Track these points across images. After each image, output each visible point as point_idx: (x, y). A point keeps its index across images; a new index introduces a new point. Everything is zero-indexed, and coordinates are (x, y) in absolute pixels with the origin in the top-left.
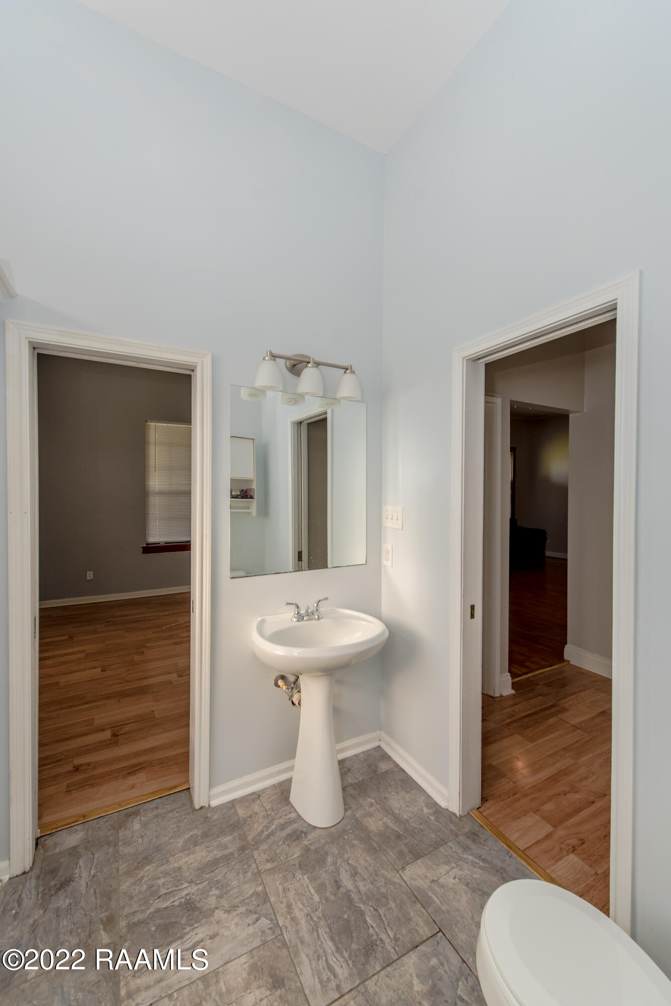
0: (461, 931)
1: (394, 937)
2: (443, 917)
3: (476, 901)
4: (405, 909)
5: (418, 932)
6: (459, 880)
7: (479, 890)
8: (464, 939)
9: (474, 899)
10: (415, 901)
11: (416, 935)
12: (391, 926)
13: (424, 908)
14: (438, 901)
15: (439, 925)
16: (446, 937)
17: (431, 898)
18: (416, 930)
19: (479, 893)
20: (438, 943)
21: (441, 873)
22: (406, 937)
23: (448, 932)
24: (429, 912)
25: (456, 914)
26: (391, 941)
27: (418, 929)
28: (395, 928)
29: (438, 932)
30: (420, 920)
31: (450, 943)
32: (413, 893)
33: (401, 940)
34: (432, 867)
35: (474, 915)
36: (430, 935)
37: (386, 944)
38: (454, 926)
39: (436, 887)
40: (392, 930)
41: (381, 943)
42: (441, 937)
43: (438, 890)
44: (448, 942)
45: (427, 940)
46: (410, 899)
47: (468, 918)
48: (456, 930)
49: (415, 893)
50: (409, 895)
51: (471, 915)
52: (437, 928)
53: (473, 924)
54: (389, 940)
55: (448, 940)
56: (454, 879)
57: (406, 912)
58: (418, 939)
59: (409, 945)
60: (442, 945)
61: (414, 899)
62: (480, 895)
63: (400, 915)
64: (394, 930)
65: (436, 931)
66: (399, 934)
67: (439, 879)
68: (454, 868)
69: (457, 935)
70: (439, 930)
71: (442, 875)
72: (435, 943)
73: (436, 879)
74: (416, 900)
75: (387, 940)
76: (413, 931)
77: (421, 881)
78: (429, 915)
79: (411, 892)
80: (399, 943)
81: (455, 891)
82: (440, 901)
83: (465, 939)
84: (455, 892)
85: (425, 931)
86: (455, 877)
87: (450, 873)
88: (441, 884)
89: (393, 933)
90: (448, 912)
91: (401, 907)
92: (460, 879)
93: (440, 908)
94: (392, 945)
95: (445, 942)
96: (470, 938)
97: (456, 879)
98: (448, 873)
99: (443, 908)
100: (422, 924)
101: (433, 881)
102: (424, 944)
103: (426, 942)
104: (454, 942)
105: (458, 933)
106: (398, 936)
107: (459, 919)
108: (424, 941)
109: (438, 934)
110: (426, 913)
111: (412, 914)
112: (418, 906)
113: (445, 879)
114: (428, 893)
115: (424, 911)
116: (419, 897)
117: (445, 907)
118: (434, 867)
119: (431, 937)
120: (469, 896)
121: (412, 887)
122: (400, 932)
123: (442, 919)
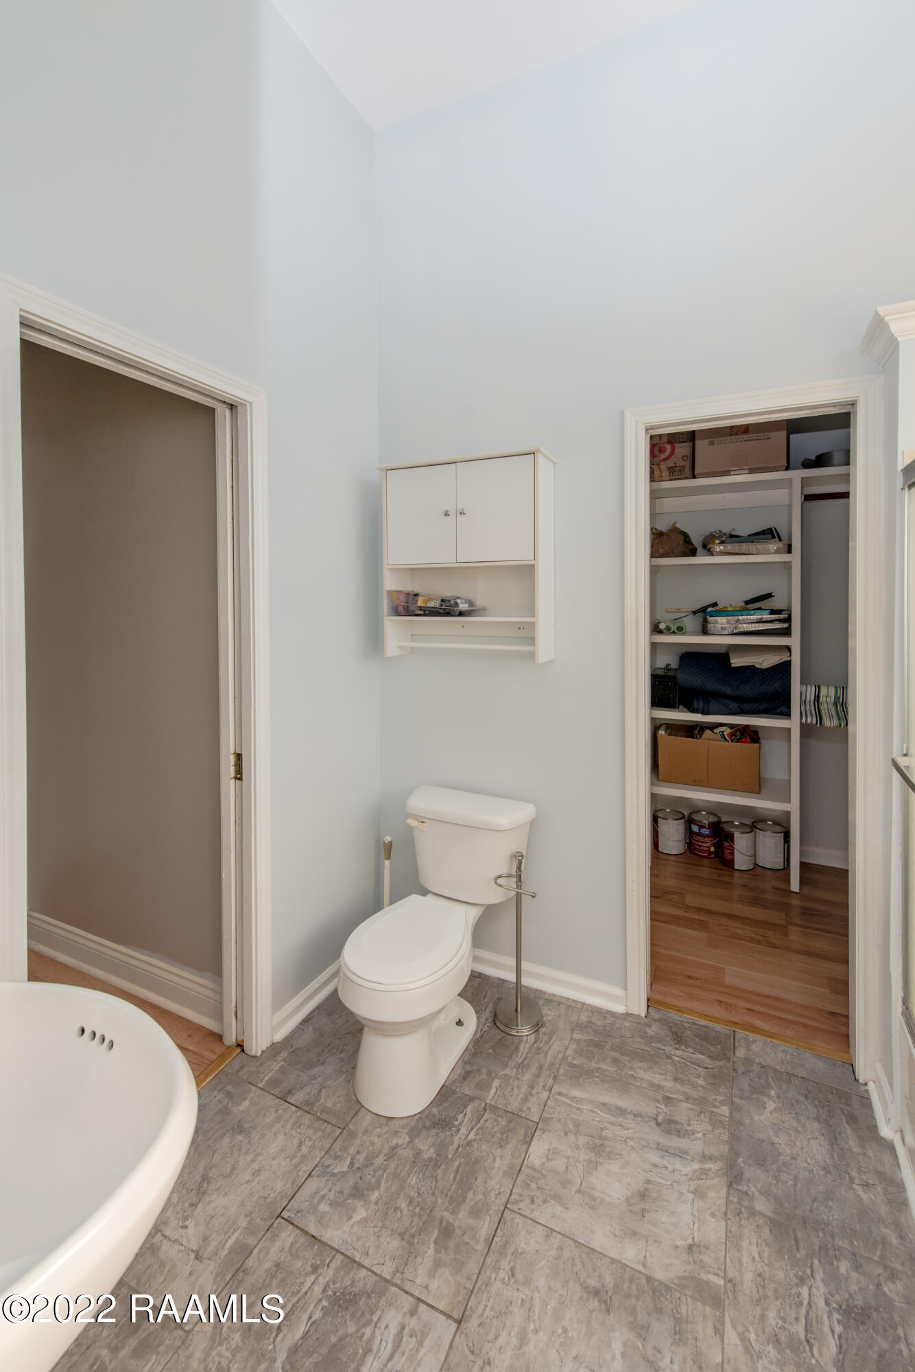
0: (272, 1189)
1: (313, 1273)
2: (259, 1219)
3: (221, 1186)
4: (261, 1280)
5: (292, 1243)
6: (188, 1219)
7: (199, 1187)
8: (282, 1183)
9: (217, 1189)
10: (244, 1271)
11: (297, 1245)
12: (297, 1288)
13: (251, 1252)
14: (235, 1236)
15: (272, 1221)
16: (287, 1205)
17: (231, 1250)
18: (291, 1247)
19: (205, 1185)
20: (298, 1212)
21: (179, 1251)
22: (307, 1257)
23: (278, 1205)
24: (256, 1242)
25: (248, 1204)
26: (320, 1275)
27: (288, 1246)
28: (298, 1281)
29: (283, 1218)
30: (273, 1250)
31: (292, 1198)
32: (228, 1282)
33: (313, 1261)
34: (169, 1271)
35: (244, 1182)
36: (292, 1226)
37: (327, 1279)
38: (269, 1200)
39: (210, 1249)
40: (303, 1283)
41: (329, 1287)
42: (289, 1211)
43: (213, 1244)
44: (292, 1201)
45: (298, 1227)
46: (243, 1279)
47: (249, 1188)
48: (273, 1195)
49: (228, 1278)
50: (234, 1286)
51: (246, 1186)
52: (278, 1221)
53: (257, 1180)
54: (321, 1279)
55: (289, 1201)
56: (187, 1227)
57: (267, 1276)
58: (303, 1240)
59: (316, 1247)
60: (299, 1206)
61: (241, 1274)
62: (208, 1183)
63: (275, 1282)
64: (301, 1280)
65: (283, 1221)
66: (304, 1269)
67: (192, 1250)
68: (163, 1235)
69: (280, 1193)
70: (279, 1219)
71: (182, 1248)
72: (299, 1215)
73: (193, 1255)
74: (242, 1269)
75: (322, 1281)
76: (294, 1251)
77: (201, 1279)
78: (260, 1240)
79: (228, 1286)
80: (318, 1263)
81: (209, 1217)
82: (233, 1233)
83: (282, 1180)
84: (212, 1217)
85: (288, 1236)
86: (182, 1227)
87: (177, 1236)
88: (201, 1242)
89: (307, 1278)
90: (249, 1215)
91: (260, 1289)
92: (186, 1218)
93: (245, 1229)
94: (325, 1269)
95: (295, 1204)
96: (278, 1177)
97: (187, 1224)
98: (175, 1241)
99: (244, 1224)
100: (278, 1244)
101: (198, 1258)
102: (306, 1229)
103: (302, 1227)
104: (290, 1193)
105: (277, 1192)
106: (309, 1269)
107: (255, 1198)
108: (302, 1230)
109: (285, 1217)
110: (259, 1246)
111: (267, 1265)
112: (250, 1262)
113: (190, 1241)
114: (222, 1257)
115: (256, 1251)
116: (234, 1269)
117: (242, 1222)
118: (167, 1268)
119: (292, 1224)
120: (213, 1197)
121: (218, 1288)
122: (302, 1269)
123: (262, 1219)
